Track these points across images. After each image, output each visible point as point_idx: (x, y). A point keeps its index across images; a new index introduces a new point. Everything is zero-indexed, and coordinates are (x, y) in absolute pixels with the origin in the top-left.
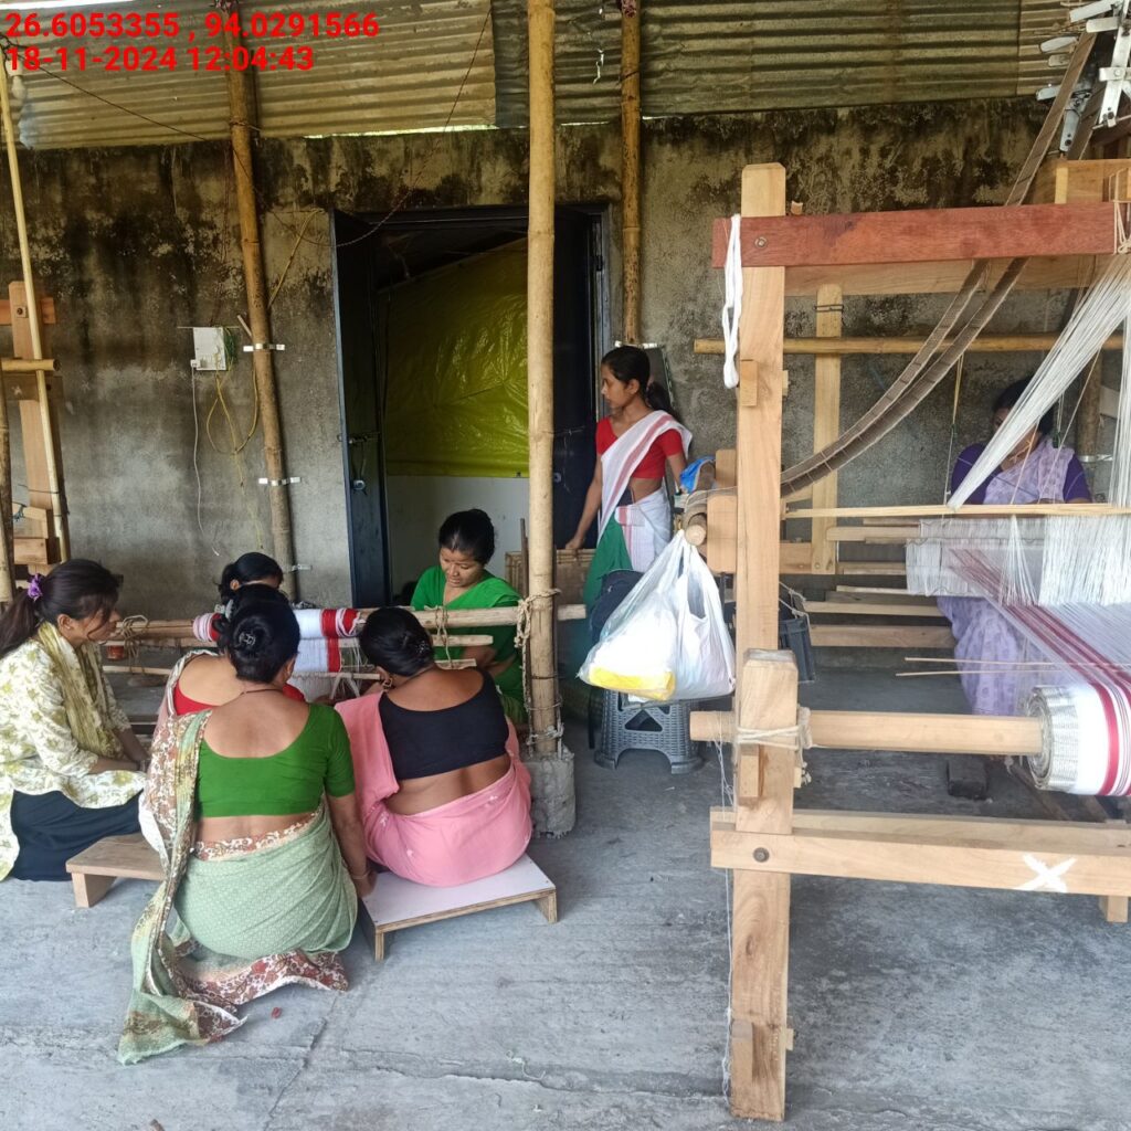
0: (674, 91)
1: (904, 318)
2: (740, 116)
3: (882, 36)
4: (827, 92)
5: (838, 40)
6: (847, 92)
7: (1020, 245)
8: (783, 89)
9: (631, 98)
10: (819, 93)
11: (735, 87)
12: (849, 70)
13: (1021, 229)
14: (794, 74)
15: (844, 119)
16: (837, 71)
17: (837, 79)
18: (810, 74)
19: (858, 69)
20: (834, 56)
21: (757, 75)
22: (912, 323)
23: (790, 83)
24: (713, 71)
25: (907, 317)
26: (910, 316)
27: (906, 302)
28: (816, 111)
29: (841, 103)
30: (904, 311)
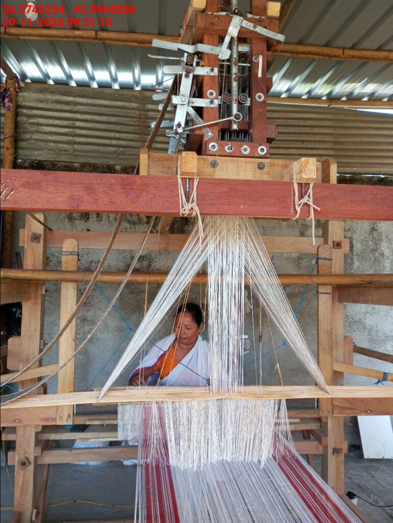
0: (34, 149)
1: (150, 265)
2: (67, 164)
3: (136, 136)
4: (111, 158)
5: (117, 135)
6: (120, 159)
7: (113, 203)
8: (89, 154)
9: (8, 148)
10: (107, 158)
11: (65, 150)
12: (122, 149)
13: (113, 191)
14: (95, 148)
15: (119, 170)
16: (115, 149)
17: (116, 152)
18: (102, 149)
19: (125, 149)
20: (114, 142)
21: (76, 146)
22: (153, 268)
23: (93, 152)
24: (54, 142)
25: (151, 265)
26: (152, 265)
27: (150, 258)
28: (105, 165)
29: (118, 163)
30: (149, 262)
